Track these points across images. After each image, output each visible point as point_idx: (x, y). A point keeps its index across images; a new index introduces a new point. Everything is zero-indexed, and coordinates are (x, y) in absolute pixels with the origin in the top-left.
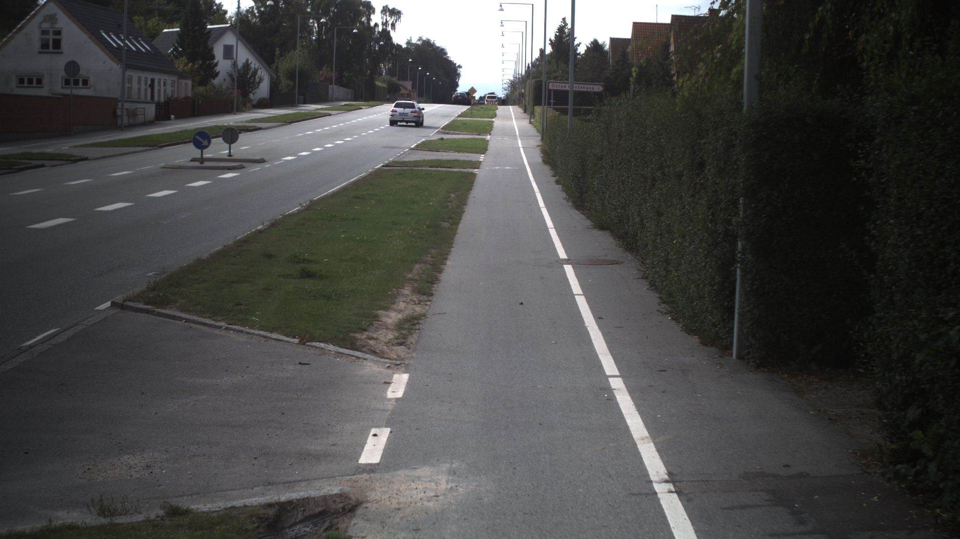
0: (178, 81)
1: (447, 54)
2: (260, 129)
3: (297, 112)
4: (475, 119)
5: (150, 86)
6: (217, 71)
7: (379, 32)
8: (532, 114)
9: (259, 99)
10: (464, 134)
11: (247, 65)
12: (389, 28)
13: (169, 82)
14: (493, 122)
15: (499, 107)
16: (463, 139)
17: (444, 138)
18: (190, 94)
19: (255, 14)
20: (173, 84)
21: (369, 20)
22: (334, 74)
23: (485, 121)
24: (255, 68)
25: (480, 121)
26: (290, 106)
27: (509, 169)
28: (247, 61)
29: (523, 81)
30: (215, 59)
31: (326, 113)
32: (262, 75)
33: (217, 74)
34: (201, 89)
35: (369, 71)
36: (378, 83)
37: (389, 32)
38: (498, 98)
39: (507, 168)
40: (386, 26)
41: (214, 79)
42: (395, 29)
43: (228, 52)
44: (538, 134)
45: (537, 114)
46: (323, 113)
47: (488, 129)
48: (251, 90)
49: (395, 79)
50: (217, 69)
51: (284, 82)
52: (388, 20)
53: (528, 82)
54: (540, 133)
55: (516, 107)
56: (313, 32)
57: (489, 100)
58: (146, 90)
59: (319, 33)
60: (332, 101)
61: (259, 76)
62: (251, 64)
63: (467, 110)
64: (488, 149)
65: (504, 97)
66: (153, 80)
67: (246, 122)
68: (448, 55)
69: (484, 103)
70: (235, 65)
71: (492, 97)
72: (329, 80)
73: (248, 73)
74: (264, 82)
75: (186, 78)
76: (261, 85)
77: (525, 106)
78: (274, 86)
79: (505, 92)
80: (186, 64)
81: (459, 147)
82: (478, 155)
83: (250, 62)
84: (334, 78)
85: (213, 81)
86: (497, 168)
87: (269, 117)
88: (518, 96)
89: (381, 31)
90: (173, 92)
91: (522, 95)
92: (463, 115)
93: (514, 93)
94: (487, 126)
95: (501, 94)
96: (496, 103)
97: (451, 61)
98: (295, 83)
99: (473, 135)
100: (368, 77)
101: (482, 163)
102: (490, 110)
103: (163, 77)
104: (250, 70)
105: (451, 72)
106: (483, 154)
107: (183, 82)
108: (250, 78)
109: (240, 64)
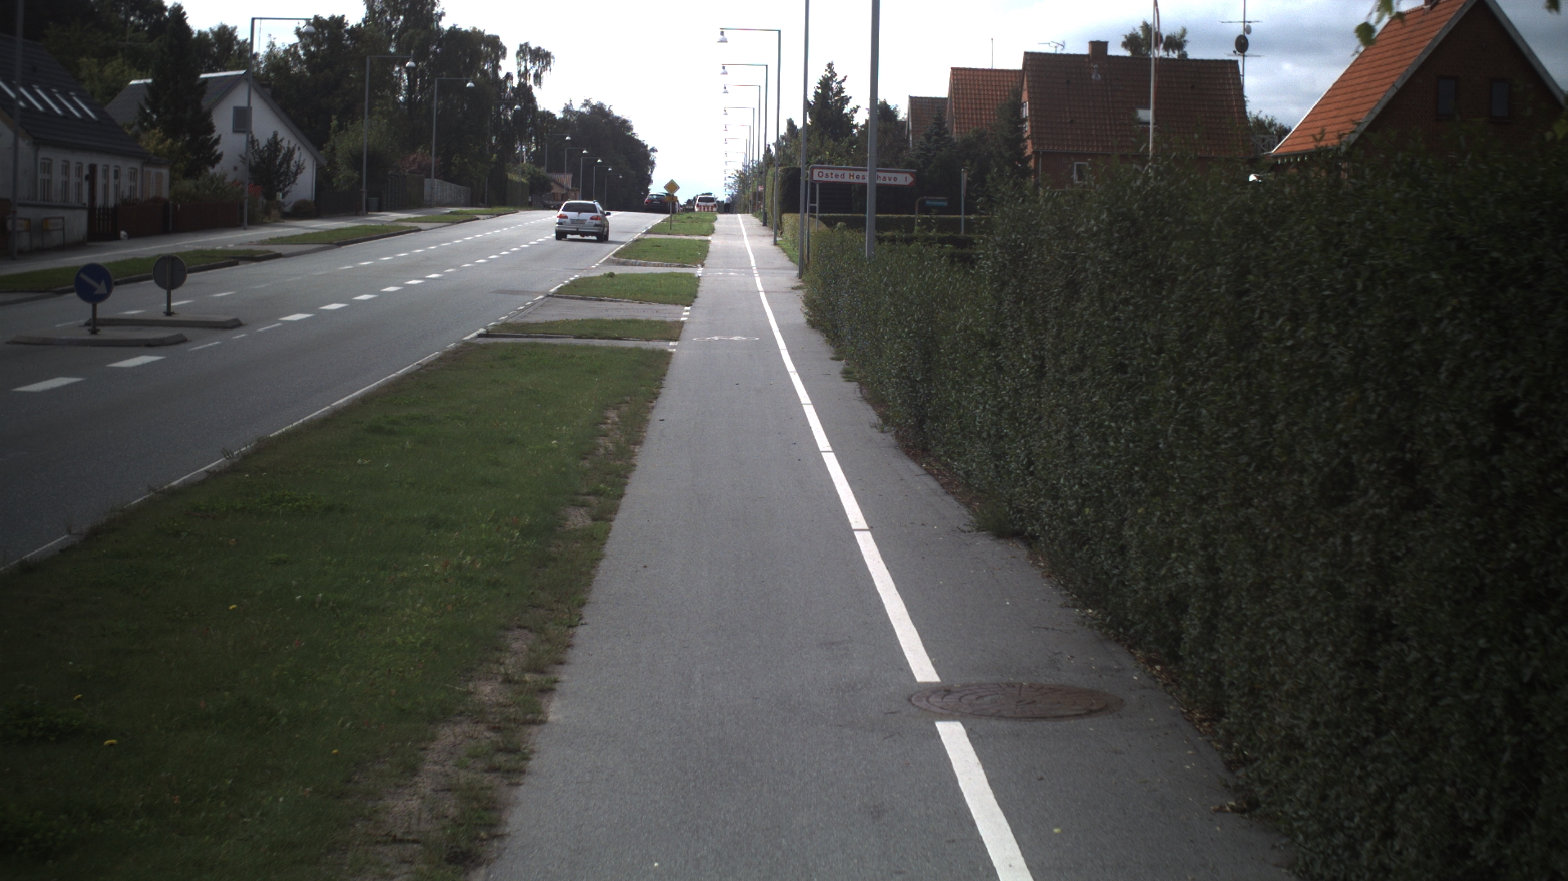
0: (142, 170)
1: (632, 129)
2: (278, 256)
3: (360, 224)
4: (677, 237)
5: (87, 178)
6: (218, 153)
7: (513, 87)
8: (778, 228)
9: (296, 202)
10: (654, 265)
11: (274, 144)
12: (531, 82)
13: (125, 171)
14: (708, 241)
15: (719, 216)
16: (652, 274)
17: (616, 273)
18: (165, 194)
19: (300, 56)
20: (133, 175)
21: (497, 67)
22: (433, 159)
23: (694, 240)
24: (288, 148)
25: (684, 240)
26: (351, 215)
27: (742, 341)
28: (275, 135)
29: (761, 173)
30: (214, 131)
31: (412, 227)
32: (302, 159)
33: (219, 158)
34: (188, 184)
35: (495, 155)
36: (514, 177)
37: (530, 87)
38: (718, 202)
39: (735, 338)
40: (526, 79)
41: (213, 167)
42: (540, 84)
43: (242, 120)
44: (791, 264)
45: (786, 227)
46: (406, 227)
47: (699, 254)
48: (281, 186)
49: (543, 171)
50: (219, 149)
51: (344, 173)
52: (528, 68)
53: (770, 172)
54: (794, 262)
55: (749, 217)
56: (400, 88)
57: (701, 203)
58: (79, 185)
59: (410, 89)
60: (430, 206)
61: (295, 162)
62: (281, 140)
63: (664, 221)
64: (699, 294)
65: (727, 199)
66: (93, 168)
67: (258, 244)
68: (634, 131)
69: (693, 209)
70: (252, 142)
71: (707, 199)
72: (425, 171)
73: (276, 157)
74: (304, 171)
75: (159, 165)
76: (300, 177)
77: (765, 214)
78: (324, 179)
79: (730, 192)
80: (162, 141)
81: (642, 291)
82: (679, 307)
83: (279, 138)
84: (433, 165)
85: (211, 171)
86: (716, 338)
87: (305, 235)
88: (751, 198)
89: (516, 86)
90: (132, 189)
91: (759, 196)
92: (654, 230)
93: (744, 193)
94: (696, 250)
95: (722, 196)
96: (714, 209)
97: (638, 141)
98: (361, 174)
99: (670, 266)
100: (493, 166)
101: (685, 327)
102: (704, 221)
103: (113, 163)
104: (280, 152)
105: (639, 159)
106: (688, 306)
107: (153, 171)
108: (281, 165)
109: (263, 143)
